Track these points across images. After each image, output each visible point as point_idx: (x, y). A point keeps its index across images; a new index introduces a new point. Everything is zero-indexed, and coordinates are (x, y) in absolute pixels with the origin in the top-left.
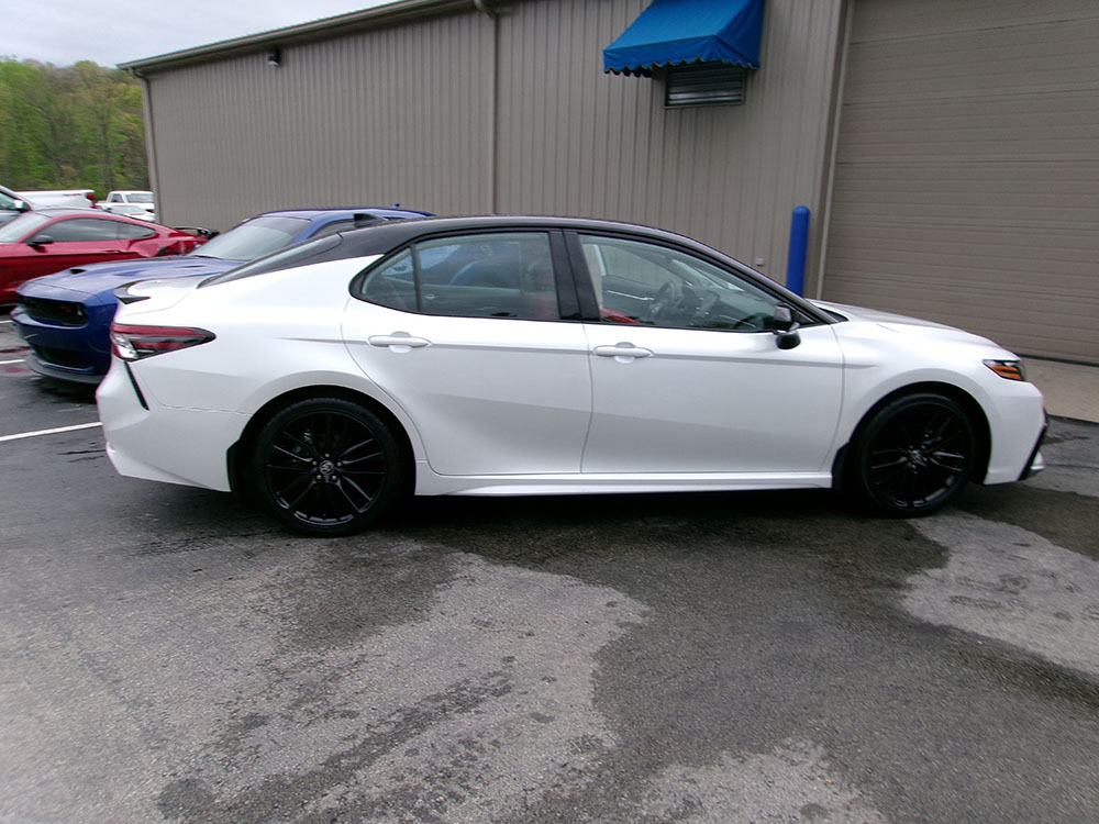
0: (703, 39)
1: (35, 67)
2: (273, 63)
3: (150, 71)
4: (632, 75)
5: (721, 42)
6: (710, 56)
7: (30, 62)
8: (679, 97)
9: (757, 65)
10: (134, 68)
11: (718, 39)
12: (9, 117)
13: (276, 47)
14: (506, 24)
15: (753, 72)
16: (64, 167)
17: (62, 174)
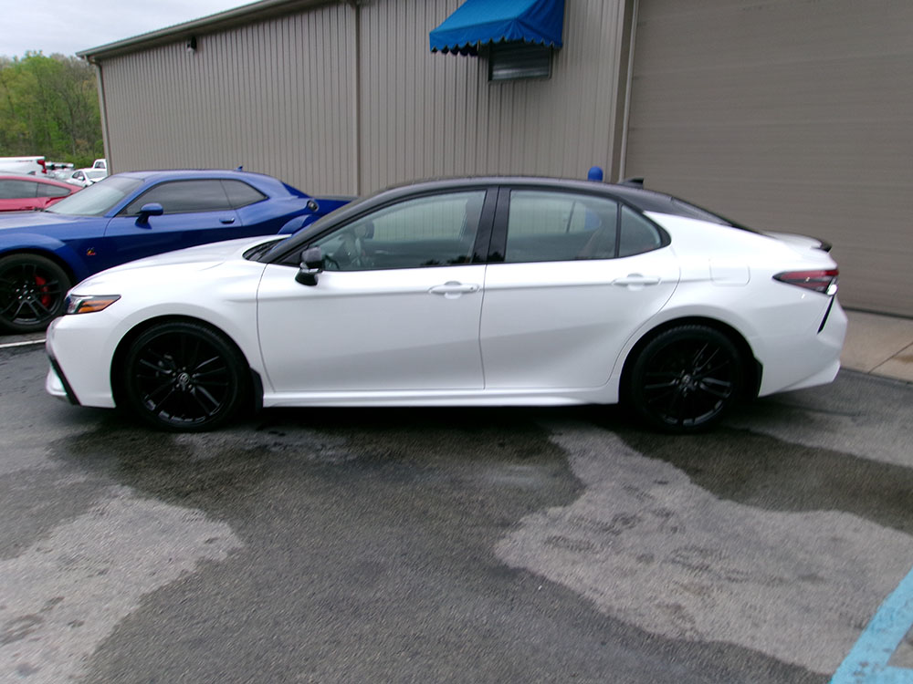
0: (507, 21)
1: (60, 60)
2: (190, 49)
3: (103, 58)
4: (449, 53)
5: (522, 23)
6: (512, 35)
7: (56, 56)
8: (501, 73)
9: (561, 45)
10: (88, 56)
11: (519, 21)
12: (36, 101)
13: (193, 36)
14: (365, 13)
15: (558, 51)
16: (78, 141)
17: (78, 146)
